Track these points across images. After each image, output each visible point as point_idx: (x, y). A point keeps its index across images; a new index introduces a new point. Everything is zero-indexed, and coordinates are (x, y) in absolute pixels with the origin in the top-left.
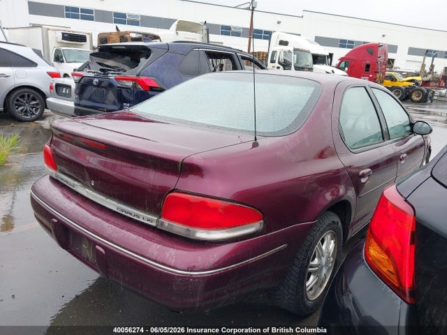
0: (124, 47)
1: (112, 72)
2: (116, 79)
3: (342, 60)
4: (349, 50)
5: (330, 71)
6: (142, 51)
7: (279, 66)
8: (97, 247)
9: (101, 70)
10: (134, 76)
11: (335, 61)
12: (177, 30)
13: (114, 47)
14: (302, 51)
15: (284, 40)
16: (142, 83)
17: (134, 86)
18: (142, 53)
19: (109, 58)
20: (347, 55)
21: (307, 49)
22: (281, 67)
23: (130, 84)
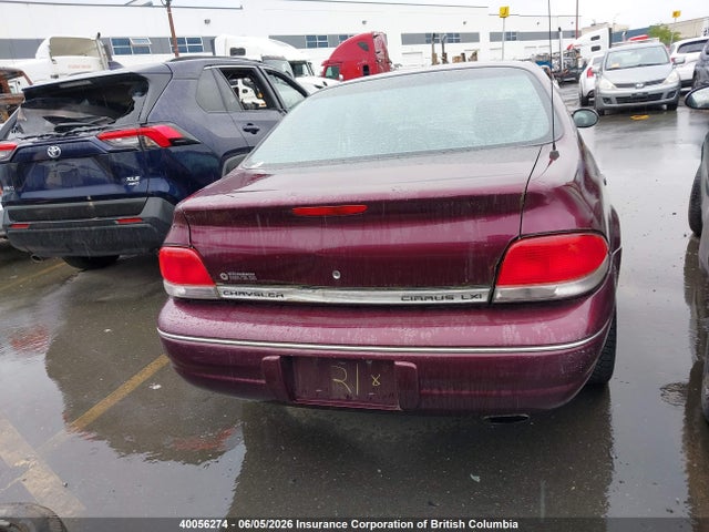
0: (88, 82)
1: (85, 128)
2: (100, 139)
3: (327, 64)
4: (332, 50)
5: (321, 84)
6: (127, 83)
7: (245, 88)
8: (397, 363)
9: (56, 129)
10: (136, 127)
11: (319, 69)
12: (51, 55)
13: (62, 86)
14: (274, 58)
15: (238, 46)
16: (155, 135)
17: (142, 142)
18: (129, 87)
19: (57, 107)
20: (332, 56)
21: (280, 55)
22: (249, 89)
23: (133, 142)
